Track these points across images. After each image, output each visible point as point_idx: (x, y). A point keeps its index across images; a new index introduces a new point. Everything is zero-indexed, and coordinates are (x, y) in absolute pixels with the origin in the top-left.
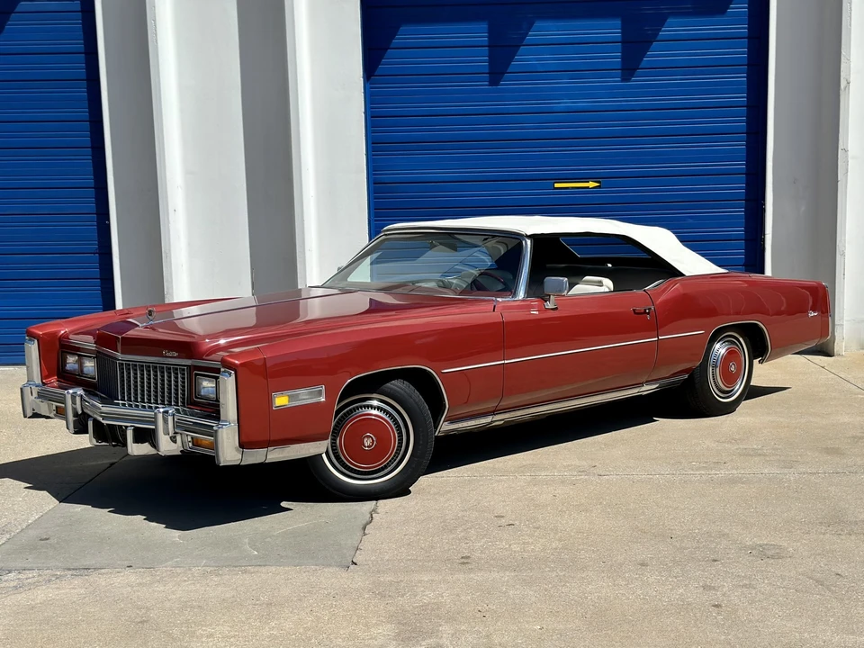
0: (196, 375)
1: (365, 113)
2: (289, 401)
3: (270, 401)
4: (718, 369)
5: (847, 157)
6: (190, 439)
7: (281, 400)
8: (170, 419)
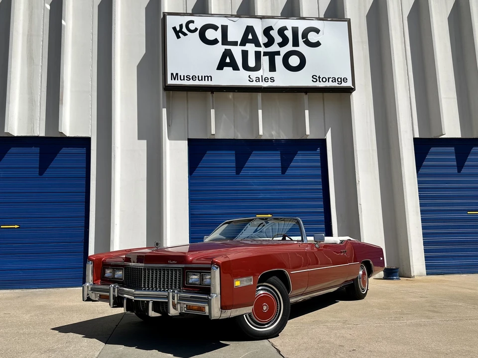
0: (187, 272)
2: (241, 284)
3: (233, 284)
4: (361, 280)
5: (361, 206)
6: (185, 306)
7: (237, 283)
8: (176, 295)
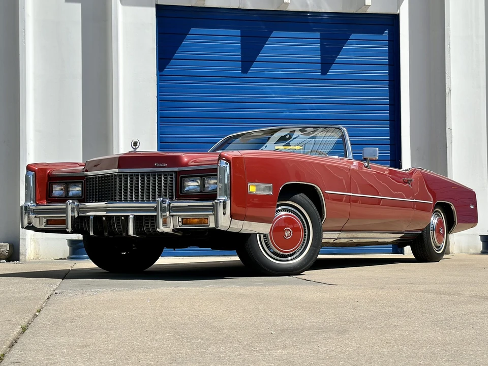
0: (182, 177)
1: (157, 97)
2: (256, 190)
4: (434, 232)
5: (451, 133)
6: (180, 220)
7: (252, 188)
8: (167, 206)
